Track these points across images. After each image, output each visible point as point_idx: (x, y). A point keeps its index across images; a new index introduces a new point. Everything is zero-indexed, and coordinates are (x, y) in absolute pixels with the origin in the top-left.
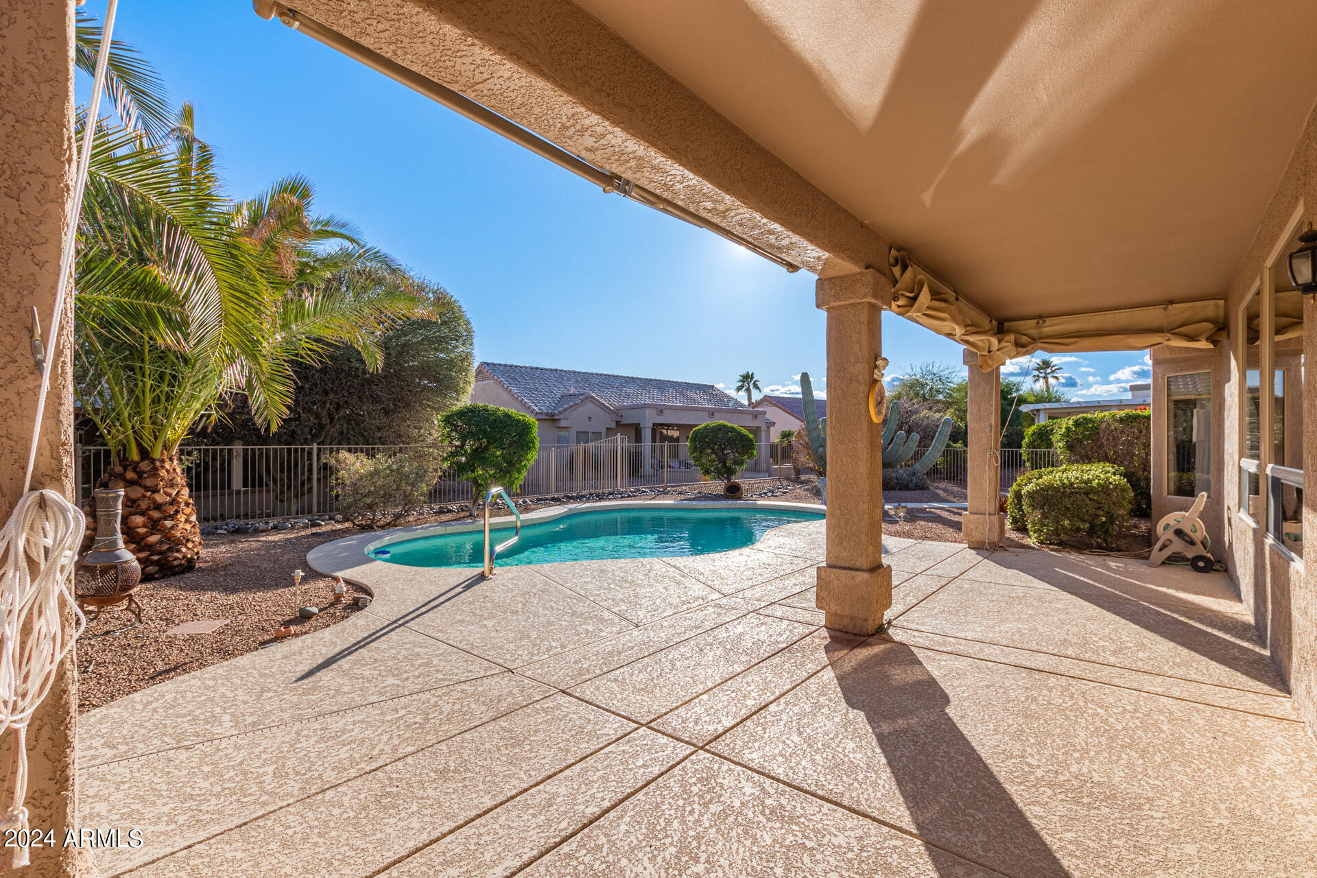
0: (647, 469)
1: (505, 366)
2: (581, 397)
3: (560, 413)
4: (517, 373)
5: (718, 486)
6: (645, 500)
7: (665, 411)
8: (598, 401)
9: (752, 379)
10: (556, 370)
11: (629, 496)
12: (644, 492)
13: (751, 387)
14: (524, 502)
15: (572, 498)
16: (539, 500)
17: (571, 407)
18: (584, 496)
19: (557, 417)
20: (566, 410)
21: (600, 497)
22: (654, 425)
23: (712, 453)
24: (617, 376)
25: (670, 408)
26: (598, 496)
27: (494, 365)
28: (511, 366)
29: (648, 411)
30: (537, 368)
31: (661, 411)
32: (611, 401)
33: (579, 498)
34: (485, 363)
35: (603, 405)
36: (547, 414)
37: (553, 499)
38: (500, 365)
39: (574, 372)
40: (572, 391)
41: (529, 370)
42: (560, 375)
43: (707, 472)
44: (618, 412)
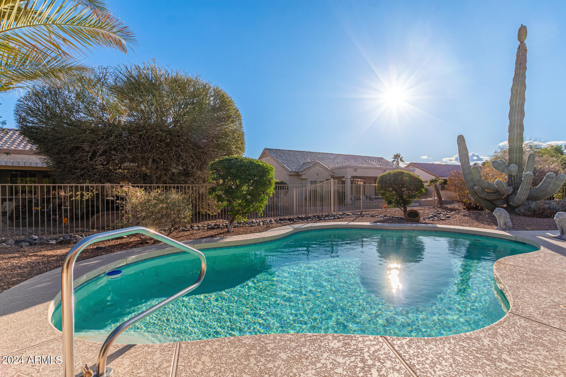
0: (348, 200)
1: (276, 150)
2: (313, 163)
3: (302, 171)
4: (282, 153)
5: (397, 212)
6: (349, 221)
7: (358, 170)
8: (322, 165)
9: (399, 157)
10: (301, 152)
11: (339, 218)
12: (348, 215)
13: (399, 161)
14: (271, 221)
15: (301, 219)
16: (281, 220)
17: (307, 168)
18: (310, 217)
19: (300, 174)
20: (305, 170)
21: (319, 219)
22: (352, 177)
23: (393, 190)
24: (332, 154)
25: (361, 168)
26: (318, 217)
27: (271, 149)
28: (279, 150)
29: (348, 169)
30: (292, 151)
31: (356, 170)
32: (330, 165)
33: (306, 219)
34: (267, 149)
35: (325, 167)
36: (295, 172)
37: (290, 220)
38: (274, 149)
39: (310, 152)
40: (309, 160)
41: (288, 152)
42: (303, 154)
43: (390, 203)
44: (332, 171)
